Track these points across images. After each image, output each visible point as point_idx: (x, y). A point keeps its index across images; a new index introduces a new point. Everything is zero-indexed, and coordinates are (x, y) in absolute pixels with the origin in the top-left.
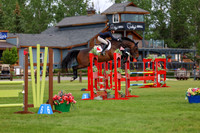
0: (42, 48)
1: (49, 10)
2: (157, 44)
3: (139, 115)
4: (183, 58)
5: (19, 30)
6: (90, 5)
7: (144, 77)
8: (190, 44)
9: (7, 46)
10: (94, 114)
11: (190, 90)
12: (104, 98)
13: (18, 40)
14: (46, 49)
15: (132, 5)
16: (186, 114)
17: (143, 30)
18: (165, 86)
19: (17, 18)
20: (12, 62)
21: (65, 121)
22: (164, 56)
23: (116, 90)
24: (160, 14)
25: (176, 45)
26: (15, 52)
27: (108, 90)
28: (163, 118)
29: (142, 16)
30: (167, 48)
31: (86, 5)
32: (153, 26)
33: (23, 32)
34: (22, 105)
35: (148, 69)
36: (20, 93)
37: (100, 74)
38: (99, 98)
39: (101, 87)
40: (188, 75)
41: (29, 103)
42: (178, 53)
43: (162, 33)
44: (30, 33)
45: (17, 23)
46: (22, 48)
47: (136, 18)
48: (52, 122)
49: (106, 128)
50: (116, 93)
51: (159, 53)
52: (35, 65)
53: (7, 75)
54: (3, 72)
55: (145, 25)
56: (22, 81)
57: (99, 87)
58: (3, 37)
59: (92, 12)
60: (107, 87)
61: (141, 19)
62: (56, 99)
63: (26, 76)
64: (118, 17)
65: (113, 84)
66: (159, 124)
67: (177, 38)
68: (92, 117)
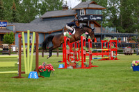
0: (31, 33)
1: (36, 6)
2: (111, 30)
3: (99, 79)
4: (129, 40)
5: (15, 21)
6: (64, 3)
7: (102, 53)
8: (134, 30)
9: (7, 32)
10: (67, 78)
11: (134, 62)
12: (74, 67)
13: (14, 27)
14: (34, 33)
15: (94, 3)
16: (131, 78)
17: (101, 20)
18: (116, 59)
19: (14, 12)
20: (10, 42)
21: (47, 83)
22: (116, 39)
23: (82, 62)
24: (113, 10)
25: (124, 31)
26: (12, 36)
27: (77, 62)
28: (115, 82)
29: (100, 11)
30: (118, 33)
31: (61, 3)
32: (108, 18)
33: (18, 22)
34: (17, 72)
35: (105, 47)
36: (16, 64)
37: (71, 51)
38: (70, 67)
39: (72, 59)
40: (133, 52)
41: (22, 71)
42: (126, 37)
43: (115, 22)
44: (23, 22)
45: (14, 15)
46: (17, 32)
47: (96, 12)
48: (38, 84)
49: (75, 88)
50: (83, 64)
51: (112, 37)
52: (26, 44)
53: (6, 51)
54: (4, 49)
55: (103, 17)
56: (17, 56)
57: (70, 60)
58: (4, 25)
59: (66, 8)
60: (76, 60)
61: (100, 12)
62: (41, 68)
63: (20, 52)
64: (84, 11)
65: (81, 57)
66: (112, 86)
67: (125, 26)
68: (66, 81)
